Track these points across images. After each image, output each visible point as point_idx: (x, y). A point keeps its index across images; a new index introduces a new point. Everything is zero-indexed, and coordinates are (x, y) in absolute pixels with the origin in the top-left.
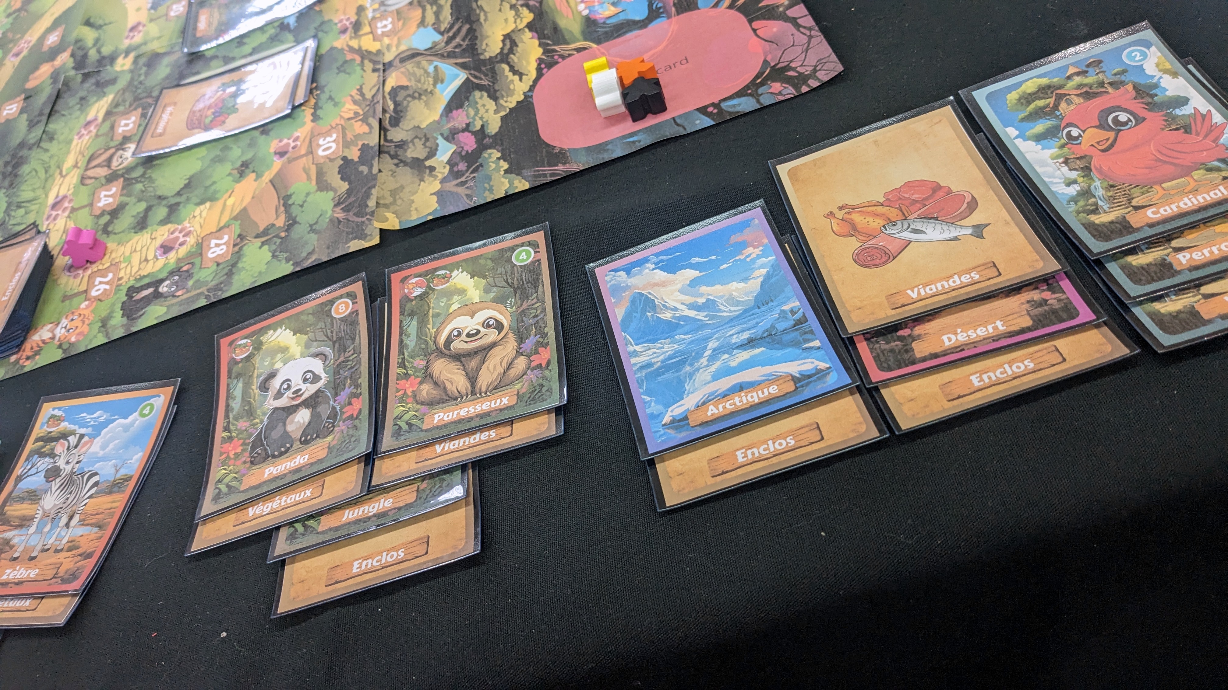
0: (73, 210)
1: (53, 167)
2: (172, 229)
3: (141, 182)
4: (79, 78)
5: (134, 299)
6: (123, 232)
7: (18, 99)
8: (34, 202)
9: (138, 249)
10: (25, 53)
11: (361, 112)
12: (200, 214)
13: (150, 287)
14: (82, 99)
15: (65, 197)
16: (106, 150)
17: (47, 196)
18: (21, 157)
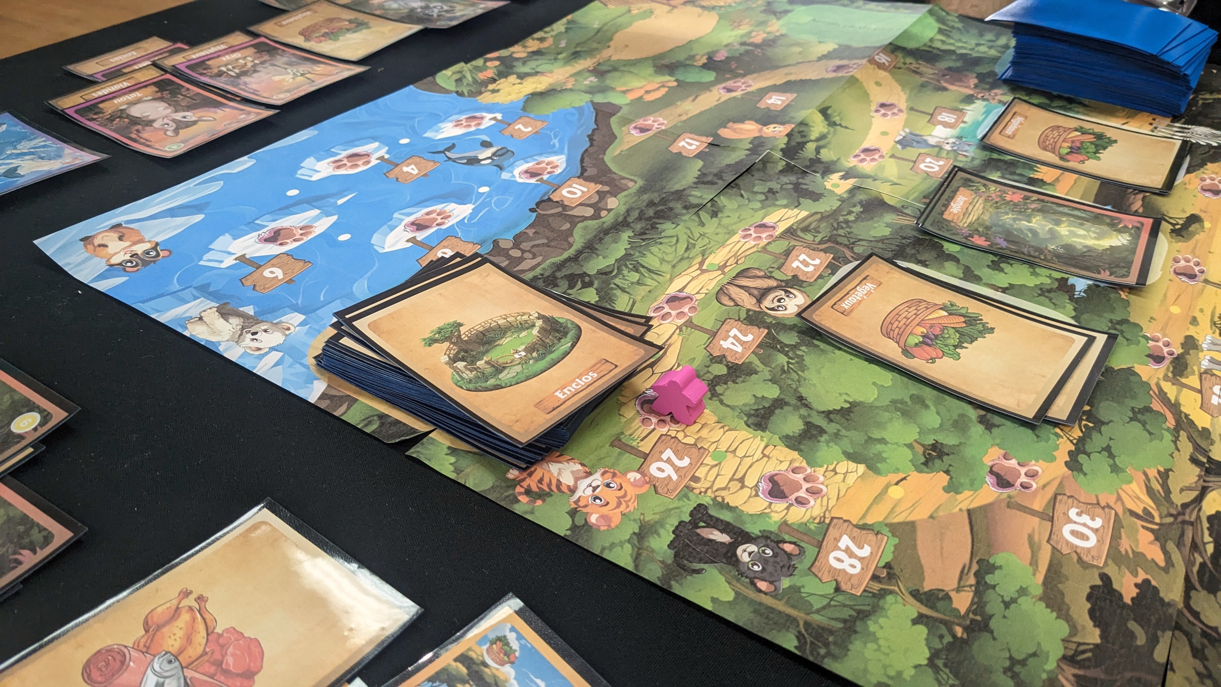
0: (689, 324)
1: (697, 250)
2: (796, 464)
3: (786, 355)
4: (781, 165)
5: (698, 531)
6: (732, 408)
7: (704, 139)
8: (655, 276)
9: (740, 453)
10: (738, 94)
11: (1157, 520)
12: (845, 474)
13: (728, 533)
14: (770, 191)
15: (689, 298)
16: (766, 277)
17: (671, 280)
18: (671, 209)
